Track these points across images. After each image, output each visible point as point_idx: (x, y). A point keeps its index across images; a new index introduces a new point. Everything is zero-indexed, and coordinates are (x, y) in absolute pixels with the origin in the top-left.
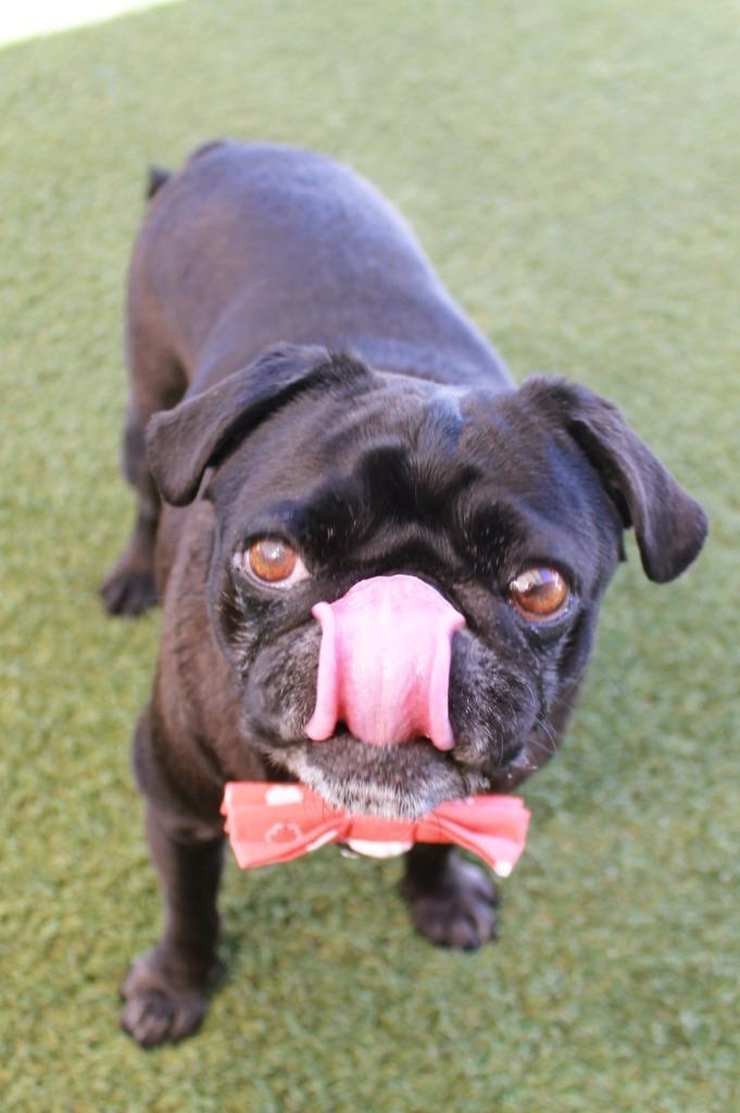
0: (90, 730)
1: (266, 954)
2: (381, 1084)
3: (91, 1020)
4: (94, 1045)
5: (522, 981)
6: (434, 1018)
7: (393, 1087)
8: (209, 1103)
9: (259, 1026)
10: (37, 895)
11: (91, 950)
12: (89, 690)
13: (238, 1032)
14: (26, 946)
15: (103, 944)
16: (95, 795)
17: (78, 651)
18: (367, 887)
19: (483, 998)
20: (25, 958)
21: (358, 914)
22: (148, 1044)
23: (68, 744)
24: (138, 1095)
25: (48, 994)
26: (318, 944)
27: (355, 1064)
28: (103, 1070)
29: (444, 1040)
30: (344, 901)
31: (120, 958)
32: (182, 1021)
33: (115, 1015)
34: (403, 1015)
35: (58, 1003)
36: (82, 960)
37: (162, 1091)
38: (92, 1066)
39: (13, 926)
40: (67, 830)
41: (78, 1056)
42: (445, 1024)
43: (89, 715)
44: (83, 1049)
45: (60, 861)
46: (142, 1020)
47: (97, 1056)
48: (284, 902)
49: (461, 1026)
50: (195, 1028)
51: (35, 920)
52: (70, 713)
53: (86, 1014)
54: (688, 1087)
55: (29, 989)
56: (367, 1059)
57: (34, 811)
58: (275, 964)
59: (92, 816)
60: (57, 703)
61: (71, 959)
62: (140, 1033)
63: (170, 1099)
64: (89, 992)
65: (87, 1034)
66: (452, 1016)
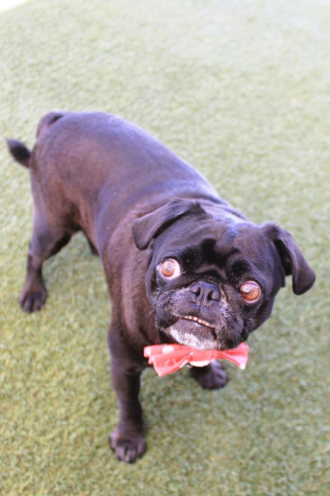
0: (46, 358)
1: (157, 413)
2: (219, 441)
3: (107, 461)
4: (112, 469)
5: (245, 390)
6: (224, 413)
7: (223, 441)
8: (165, 471)
9: (168, 439)
10: (61, 426)
11: (93, 438)
12: (37, 344)
13: (162, 444)
14: (68, 445)
15: (95, 434)
16: (61, 382)
17: (23, 329)
18: (179, 378)
19: (237, 400)
20: (70, 449)
22: (132, 461)
23: (40, 366)
24: (139, 479)
25: (86, 459)
26: (172, 403)
27: (207, 438)
28: (121, 477)
29: (231, 419)
30: (174, 386)
31: (104, 436)
32: (140, 449)
33: (114, 456)
34: (214, 416)
35: (91, 461)
36: (92, 441)
37: (147, 474)
38: (116, 476)
39: (58, 440)
40: (57, 398)
41: (109, 476)
42: (229, 414)
43: (42, 353)
44: (111, 472)
45: (62, 411)
46: (126, 453)
47: (116, 472)
49: (234, 412)
50: (145, 449)
51: (66, 435)
52: (34, 355)
53: (104, 459)
55: (77, 460)
56: (210, 435)
57: (42, 395)
58: (162, 417)
59: (65, 389)
60: (27, 352)
61: (88, 443)
62: (127, 458)
63: (151, 475)
64: (101, 451)
65: (108, 466)
66: (229, 410)
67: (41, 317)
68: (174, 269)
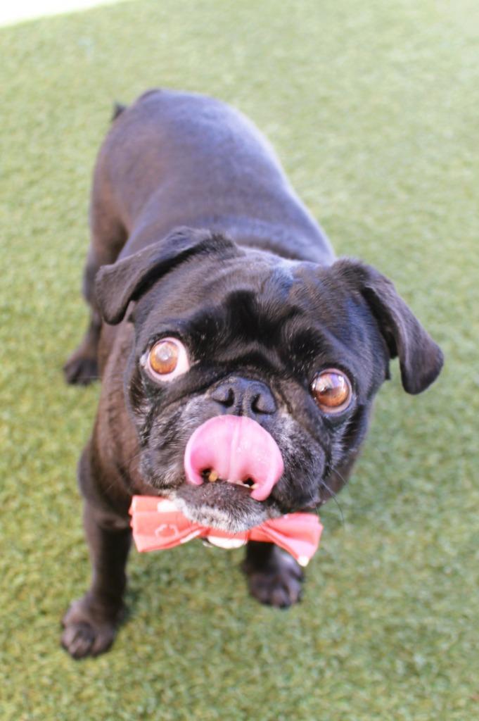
0: (52, 456)
1: (155, 603)
2: (223, 689)
3: (42, 639)
4: (43, 655)
5: (315, 629)
6: (259, 649)
7: (230, 692)
8: (114, 695)
9: (148, 649)
10: (13, 558)
11: (45, 595)
12: (53, 431)
13: (135, 651)
14: (4, 590)
15: (52, 591)
16: (53, 497)
17: (47, 405)
18: (221, 564)
19: (291, 638)
20: (3, 598)
21: (214, 581)
22: (77, 656)
23: (38, 463)
24: (69, 688)
25: (16, 621)
26: (188, 598)
27: (207, 676)
28: (48, 671)
29: (264, 664)
30: (206, 572)
31: (63, 601)
32: (99, 643)
33: (57, 637)
34: (239, 646)
35: (22, 627)
36: (39, 600)
37: (84, 686)
38: (41, 668)
40: (34, 518)
41: (33, 661)
42: (265, 654)
43: (52, 446)
44: (36, 657)
45: (29, 538)
46: (74, 640)
47: (44, 662)
48: (168, 571)
49: (275, 655)
50: (108, 647)
51: (11, 574)
52: (40, 444)
53: (39, 635)
54: (416, 702)
55: (4, 617)
56: (215, 673)
57: (14, 505)
58: (160, 610)
59: (50, 510)
60: (32, 439)
61: (32, 600)
62: (73, 649)
63: (89, 692)
64: (42, 621)
65: (39, 647)
66: (270, 649)
67: (81, 396)
68: (176, 359)
